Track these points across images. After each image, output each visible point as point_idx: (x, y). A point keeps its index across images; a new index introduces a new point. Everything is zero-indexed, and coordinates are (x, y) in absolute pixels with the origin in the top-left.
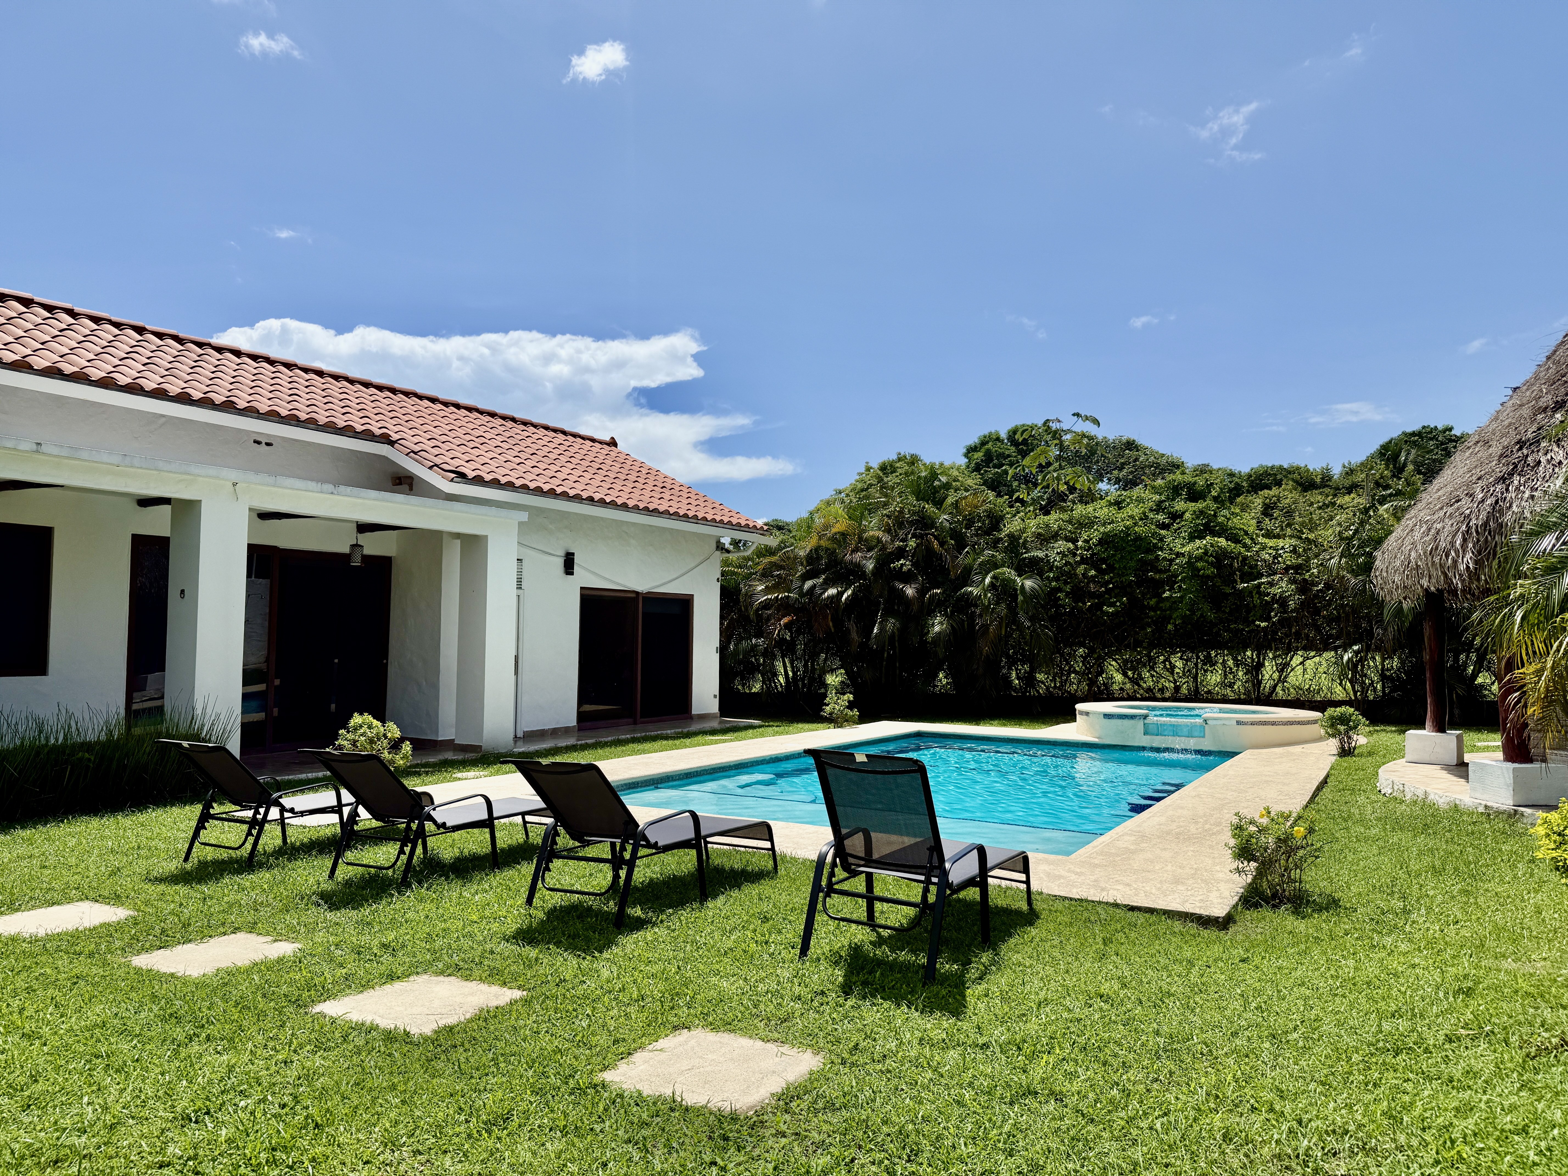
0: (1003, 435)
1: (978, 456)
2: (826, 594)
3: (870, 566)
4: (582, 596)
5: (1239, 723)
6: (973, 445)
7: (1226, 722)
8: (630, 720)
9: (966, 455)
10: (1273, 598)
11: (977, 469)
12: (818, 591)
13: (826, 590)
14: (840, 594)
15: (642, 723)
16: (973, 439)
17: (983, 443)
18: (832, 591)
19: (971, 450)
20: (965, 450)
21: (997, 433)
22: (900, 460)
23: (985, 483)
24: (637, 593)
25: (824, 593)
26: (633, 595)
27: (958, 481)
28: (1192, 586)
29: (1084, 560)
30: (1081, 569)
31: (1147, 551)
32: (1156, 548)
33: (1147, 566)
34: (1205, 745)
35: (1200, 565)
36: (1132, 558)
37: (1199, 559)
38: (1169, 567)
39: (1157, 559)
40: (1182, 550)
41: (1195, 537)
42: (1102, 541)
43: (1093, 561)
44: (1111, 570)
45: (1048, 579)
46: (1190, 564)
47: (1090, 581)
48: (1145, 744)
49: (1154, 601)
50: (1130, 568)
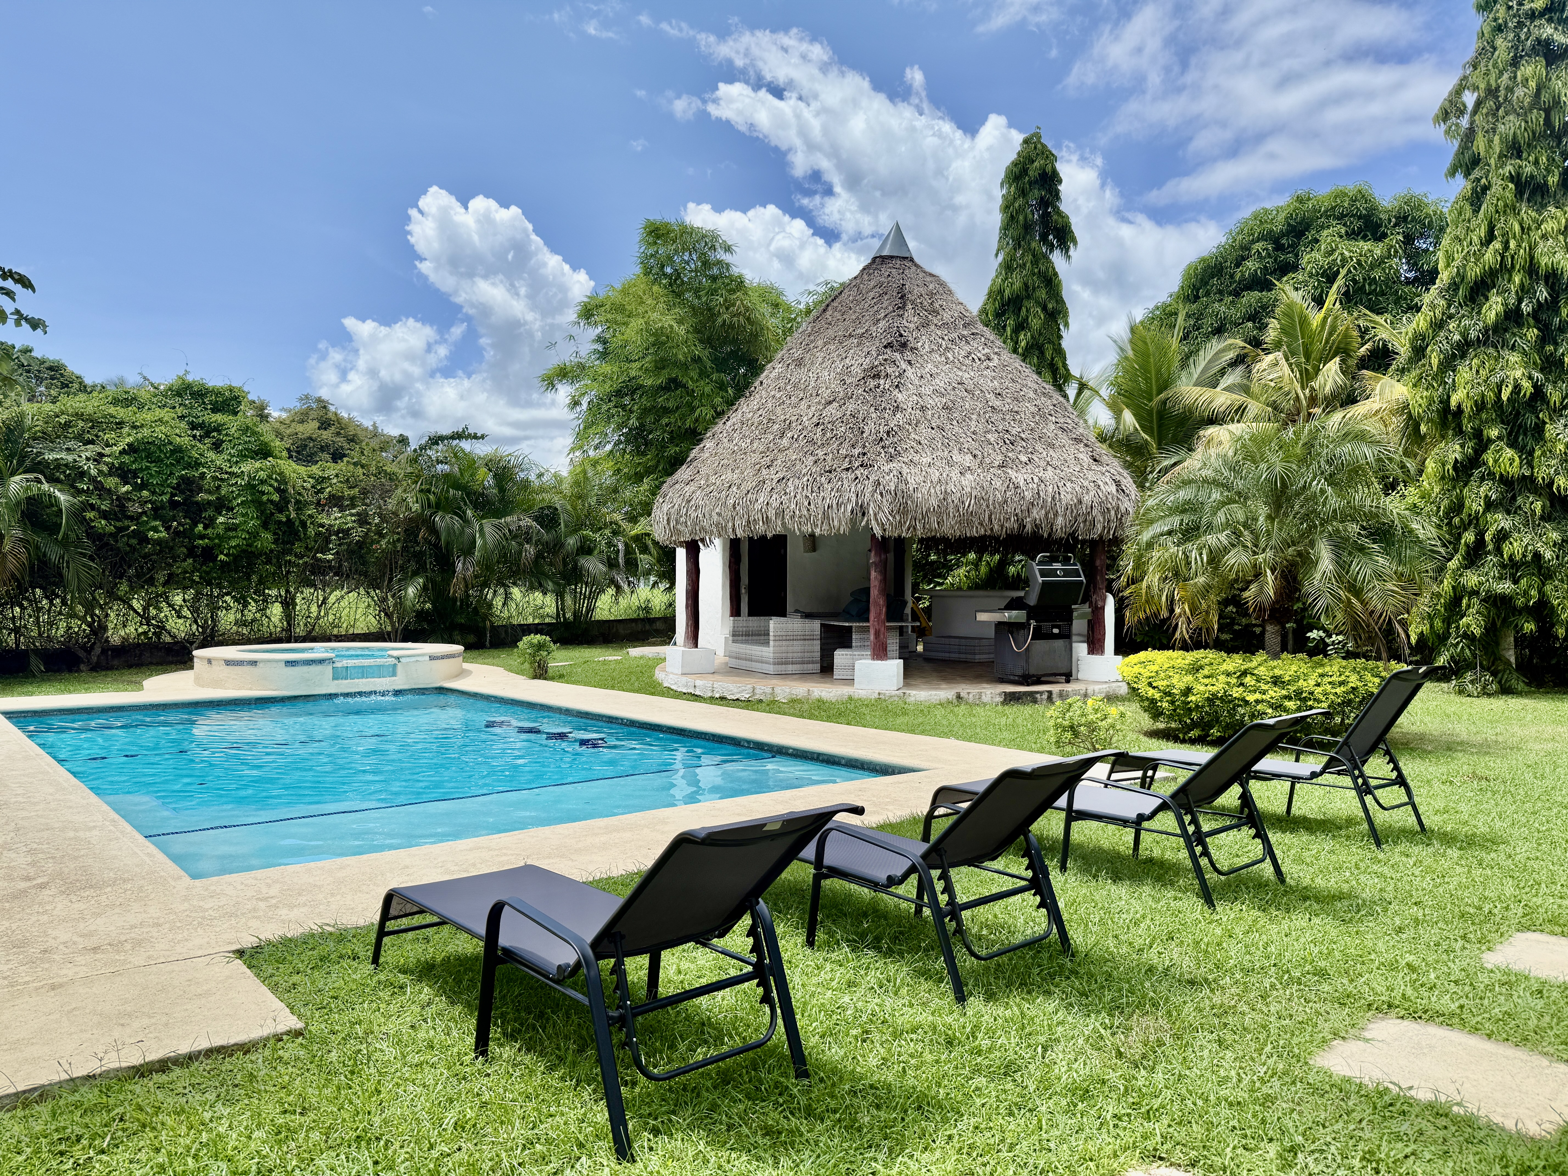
5: (432, 658)
7: (419, 659)
28: (252, 512)
29: (113, 471)
30: (111, 482)
31: (188, 466)
32: (198, 464)
33: (189, 486)
34: (399, 682)
35: (266, 488)
36: (171, 473)
37: (262, 482)
38: (219, 488)
39: (203, 476)
40: (235, 469)
41: (245, 456)
42: (132, 449)
43: (123, 473)
44: (144, 486)
45: (80, 492)
46: (250, 487)
47: (126, 497)
48: (333, 691)
49: (200, 527)
50: (168, 486)
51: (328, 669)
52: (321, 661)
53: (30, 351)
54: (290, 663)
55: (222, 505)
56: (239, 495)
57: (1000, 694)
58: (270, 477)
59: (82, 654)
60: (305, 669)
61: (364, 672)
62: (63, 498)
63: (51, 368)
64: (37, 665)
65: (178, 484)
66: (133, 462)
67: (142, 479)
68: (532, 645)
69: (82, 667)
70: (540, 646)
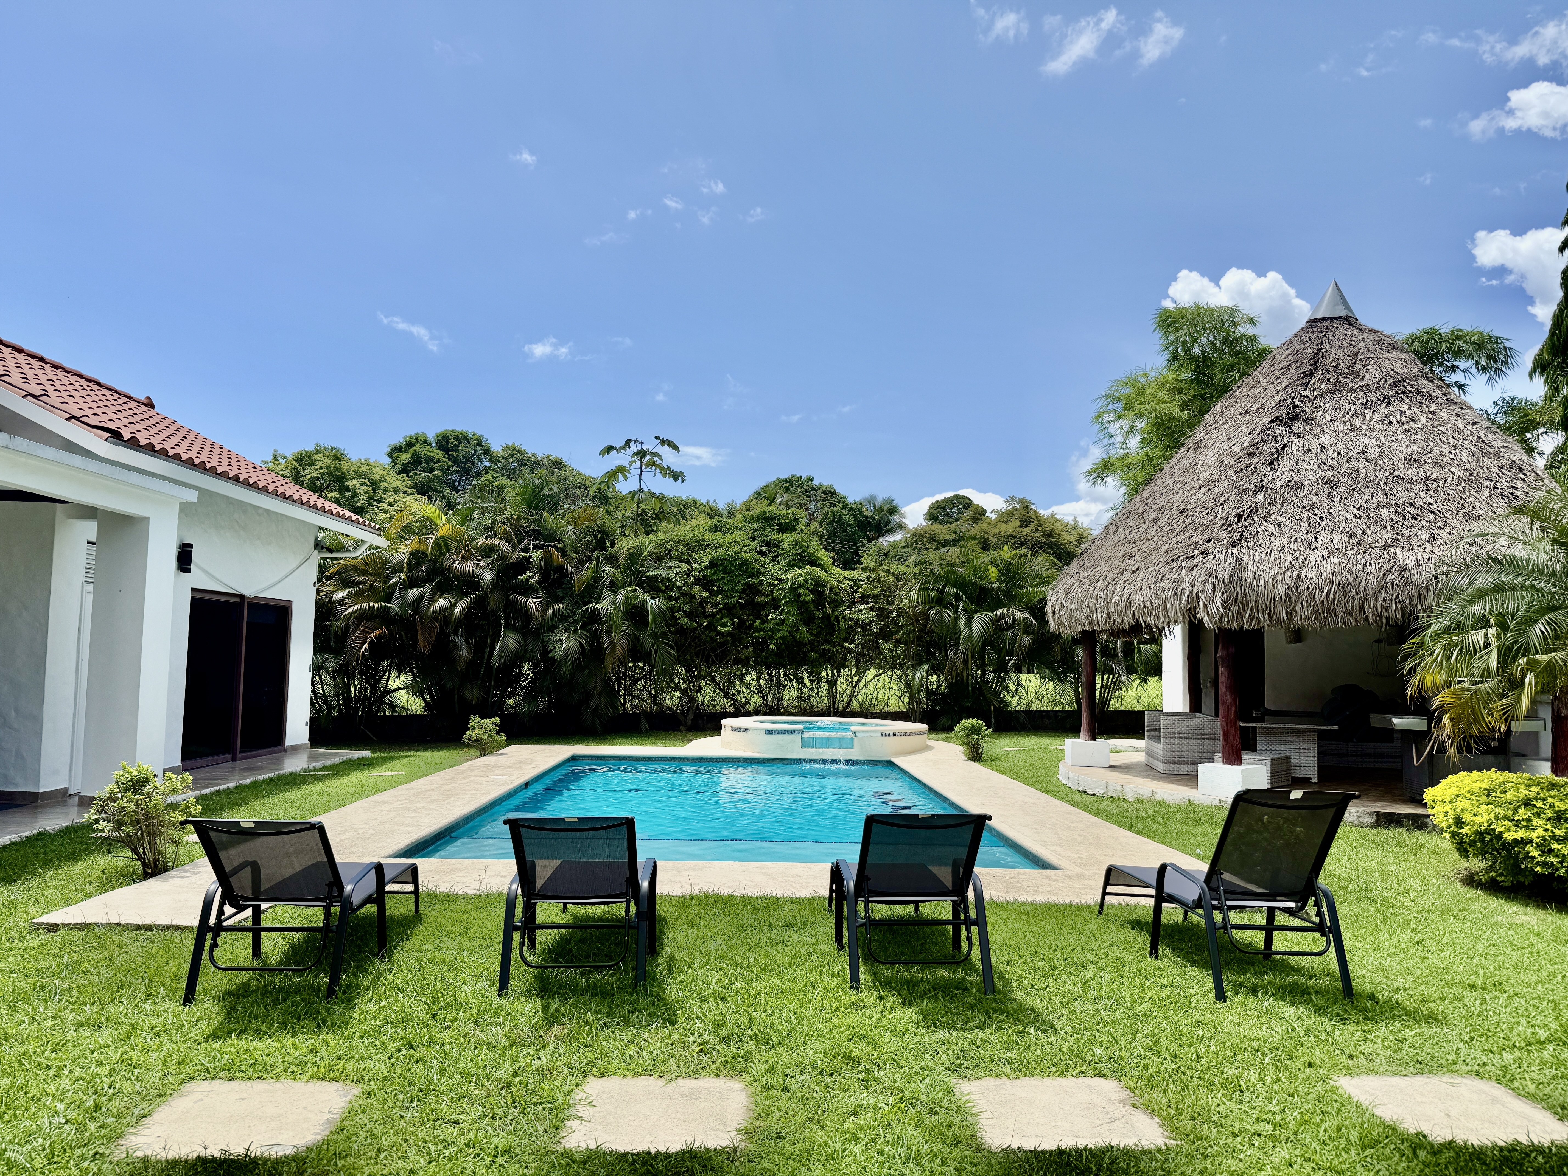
0: (432, 437)
1: (405, 457)
2: (437, 605)
3: (488, 577)
4: (194, 601)
5: (883, 735)
6: (398, 445)
7: (872, 734)
8: (229, 756)
9: (390, 455)
10: (856, 623)
11: (405, 470)
12: (425, 603)
13: (434, 601)
14: (453, 606)
15: (242, 758)
16: (399, 439)
17: (410, 445)
18: (442, 602)
19: (395, 450)
20: (388, 450)
21: (425, 436)
22: (317, 452)
23: (414, 486)
24: (242, 597)
25: (431, 605)
26: (237, 600)
27: (385, 481)
28: (794, 609)
29: (697, 582)
30: (696, 590)
31: (752, 576)
32: (759, 573)
33: (752, 589)
34: (854, 755)
35: (802, 591)
36: (739, 582)
37: (801, 586)
38: (772, 591)
39: (761, 583)
40: (784, 577)
41: (793, 565)
42: (712, 564)
43: (705, 583)
44: (720, 591)
45: (670, 598)
46: (792, 590)
47: (704, 601)
48: (802, 757)
49: (758, 622)
50: (737, 591)
51: (797, 738)
52: (792, 732)
53: (811, 480)
54: (769, 732)
55: (775, 605)
56: (785, 597)
57: (1370, 814)
58: (806, 581)
59: (682, 718)
60: (780, 737)
61: (827, 743)
62: (652, 602)
63: (824, 492)
64: (644, 724)
65: (743, 589)
66: (714, 574)
67: (718, 587)
68: (966, 728)
69: (681, 728)
70: (975, 730)
